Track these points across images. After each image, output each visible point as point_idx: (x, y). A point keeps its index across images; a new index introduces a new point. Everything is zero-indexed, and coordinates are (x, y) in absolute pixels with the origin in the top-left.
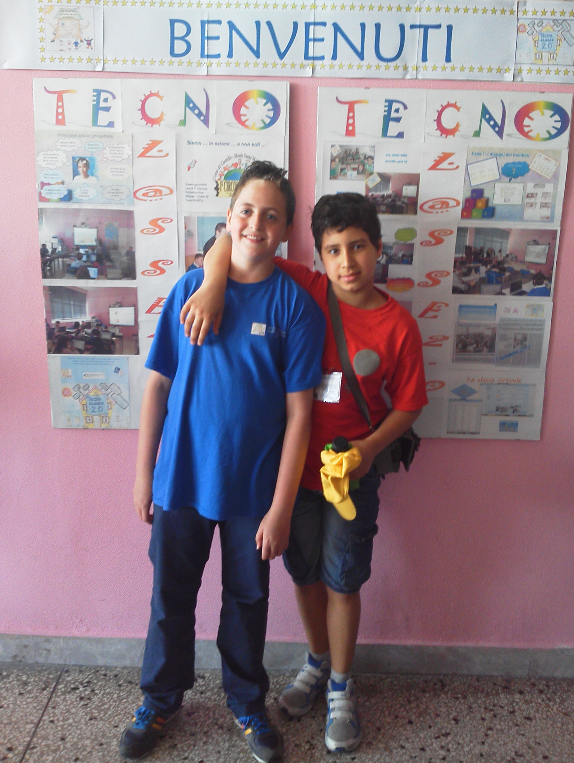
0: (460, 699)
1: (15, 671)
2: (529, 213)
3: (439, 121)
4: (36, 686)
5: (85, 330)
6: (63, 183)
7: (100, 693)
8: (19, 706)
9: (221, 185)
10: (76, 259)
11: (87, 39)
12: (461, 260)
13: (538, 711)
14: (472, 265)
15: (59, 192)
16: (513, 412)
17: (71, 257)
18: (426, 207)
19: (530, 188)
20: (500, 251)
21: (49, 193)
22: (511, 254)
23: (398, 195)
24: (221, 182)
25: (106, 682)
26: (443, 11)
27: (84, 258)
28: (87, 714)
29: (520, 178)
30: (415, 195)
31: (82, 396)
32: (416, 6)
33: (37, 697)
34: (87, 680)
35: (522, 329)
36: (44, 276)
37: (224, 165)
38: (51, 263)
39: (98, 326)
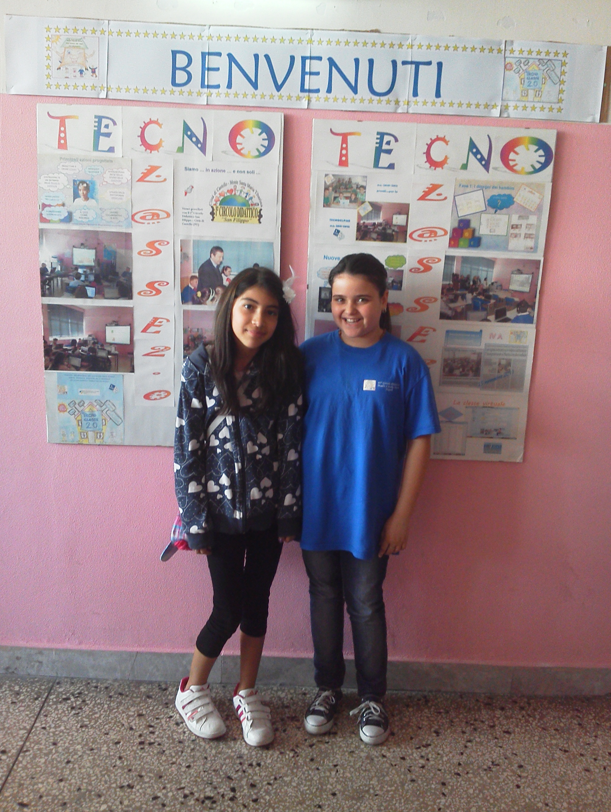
0: (443, 714)
1: (8, 682)
2: (513, 243)
3: (428, 153)
4: (28, 696)
5: (82, 347)
6: (63, 205)
7: (91, 703)
8: (12, 714)
10: (75, 279)
11: (91, 67)
12: (448, 287)
13: (517, 726)
14: (459, 292)
15: (59, 213)
16: (497, 434)
18: (415, 236)
19: (515, 220)
20: (486, 279)
21: (50, 214)
22: (496, 282)
23: (388, 223)
25: (97, 694)
26: (433, 48)
27: (83, 278)
28: (78, 722)
29: (505, 210)
30: (404, 224)
31: (77, 412)
32: (408, 43)
33: (29, 706)
34: (78, 691)
35: (506, 355)
36: (43, 295)
37: (220, 191)
38: (50, 282)
39: (94, 343)
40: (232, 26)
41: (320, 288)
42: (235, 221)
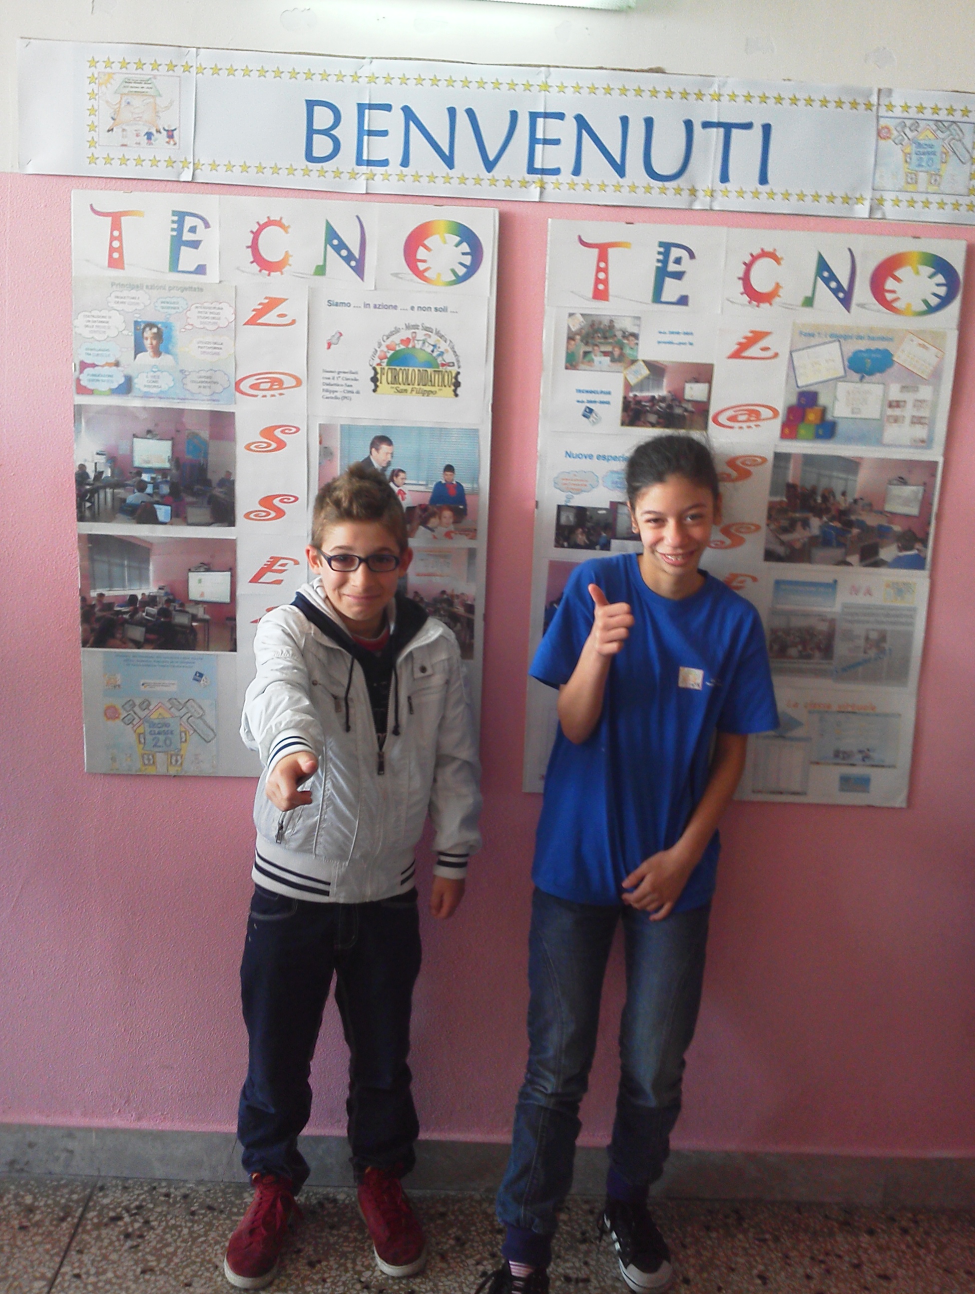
0: (770, 1243)
1: (12, 1187)
2: (891, 432)
3: (746, 279)
4: (49, 1213)
5: (147, 608)
6: (117, 364)
7: (159, 1225)
8: (20, 1249)
9: (382, 374)
10: (136, 491)
11: (167, 128)
12: (779, 507)
13: (900, 1265)
14: (797, 515)
15: (110, 378)
16: (863, 760)
17: (127, 487)
18: (722, 419)
19: (895, 393)
20: (844, 494)
21: (93, 380)
22: (861, 499)
23: (677, 397)
24: (382, 369)
25: (168, 1208)
26: (756, 101)
28: (136, 1264)
29: (878, 376)
30: (704, 399)
31: (137, 720)
32: (712, 92)
33: (50, 1233)
34: (137, 1203)
35: (878, 622)
36: (81, 518)
37: (388, 342)
38: (92, 496)
39: (168, 601)
40: (410, 59)
41: (559, 507)
42: (414, 393)
